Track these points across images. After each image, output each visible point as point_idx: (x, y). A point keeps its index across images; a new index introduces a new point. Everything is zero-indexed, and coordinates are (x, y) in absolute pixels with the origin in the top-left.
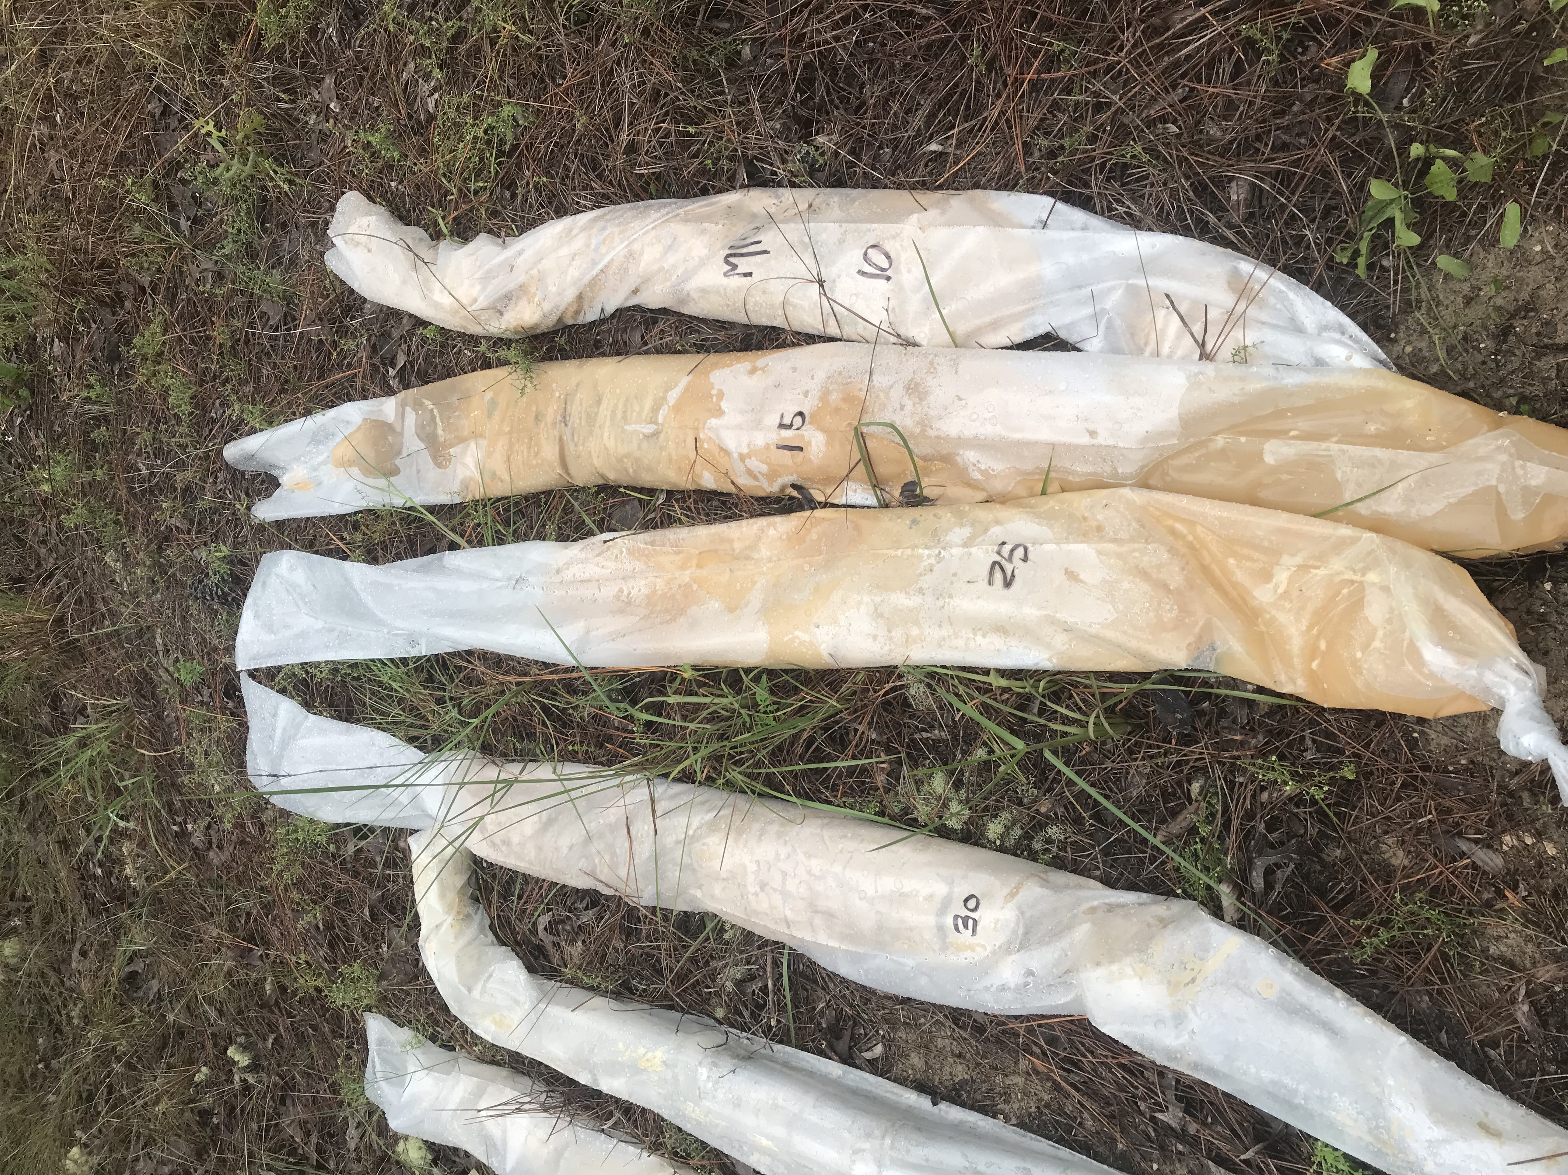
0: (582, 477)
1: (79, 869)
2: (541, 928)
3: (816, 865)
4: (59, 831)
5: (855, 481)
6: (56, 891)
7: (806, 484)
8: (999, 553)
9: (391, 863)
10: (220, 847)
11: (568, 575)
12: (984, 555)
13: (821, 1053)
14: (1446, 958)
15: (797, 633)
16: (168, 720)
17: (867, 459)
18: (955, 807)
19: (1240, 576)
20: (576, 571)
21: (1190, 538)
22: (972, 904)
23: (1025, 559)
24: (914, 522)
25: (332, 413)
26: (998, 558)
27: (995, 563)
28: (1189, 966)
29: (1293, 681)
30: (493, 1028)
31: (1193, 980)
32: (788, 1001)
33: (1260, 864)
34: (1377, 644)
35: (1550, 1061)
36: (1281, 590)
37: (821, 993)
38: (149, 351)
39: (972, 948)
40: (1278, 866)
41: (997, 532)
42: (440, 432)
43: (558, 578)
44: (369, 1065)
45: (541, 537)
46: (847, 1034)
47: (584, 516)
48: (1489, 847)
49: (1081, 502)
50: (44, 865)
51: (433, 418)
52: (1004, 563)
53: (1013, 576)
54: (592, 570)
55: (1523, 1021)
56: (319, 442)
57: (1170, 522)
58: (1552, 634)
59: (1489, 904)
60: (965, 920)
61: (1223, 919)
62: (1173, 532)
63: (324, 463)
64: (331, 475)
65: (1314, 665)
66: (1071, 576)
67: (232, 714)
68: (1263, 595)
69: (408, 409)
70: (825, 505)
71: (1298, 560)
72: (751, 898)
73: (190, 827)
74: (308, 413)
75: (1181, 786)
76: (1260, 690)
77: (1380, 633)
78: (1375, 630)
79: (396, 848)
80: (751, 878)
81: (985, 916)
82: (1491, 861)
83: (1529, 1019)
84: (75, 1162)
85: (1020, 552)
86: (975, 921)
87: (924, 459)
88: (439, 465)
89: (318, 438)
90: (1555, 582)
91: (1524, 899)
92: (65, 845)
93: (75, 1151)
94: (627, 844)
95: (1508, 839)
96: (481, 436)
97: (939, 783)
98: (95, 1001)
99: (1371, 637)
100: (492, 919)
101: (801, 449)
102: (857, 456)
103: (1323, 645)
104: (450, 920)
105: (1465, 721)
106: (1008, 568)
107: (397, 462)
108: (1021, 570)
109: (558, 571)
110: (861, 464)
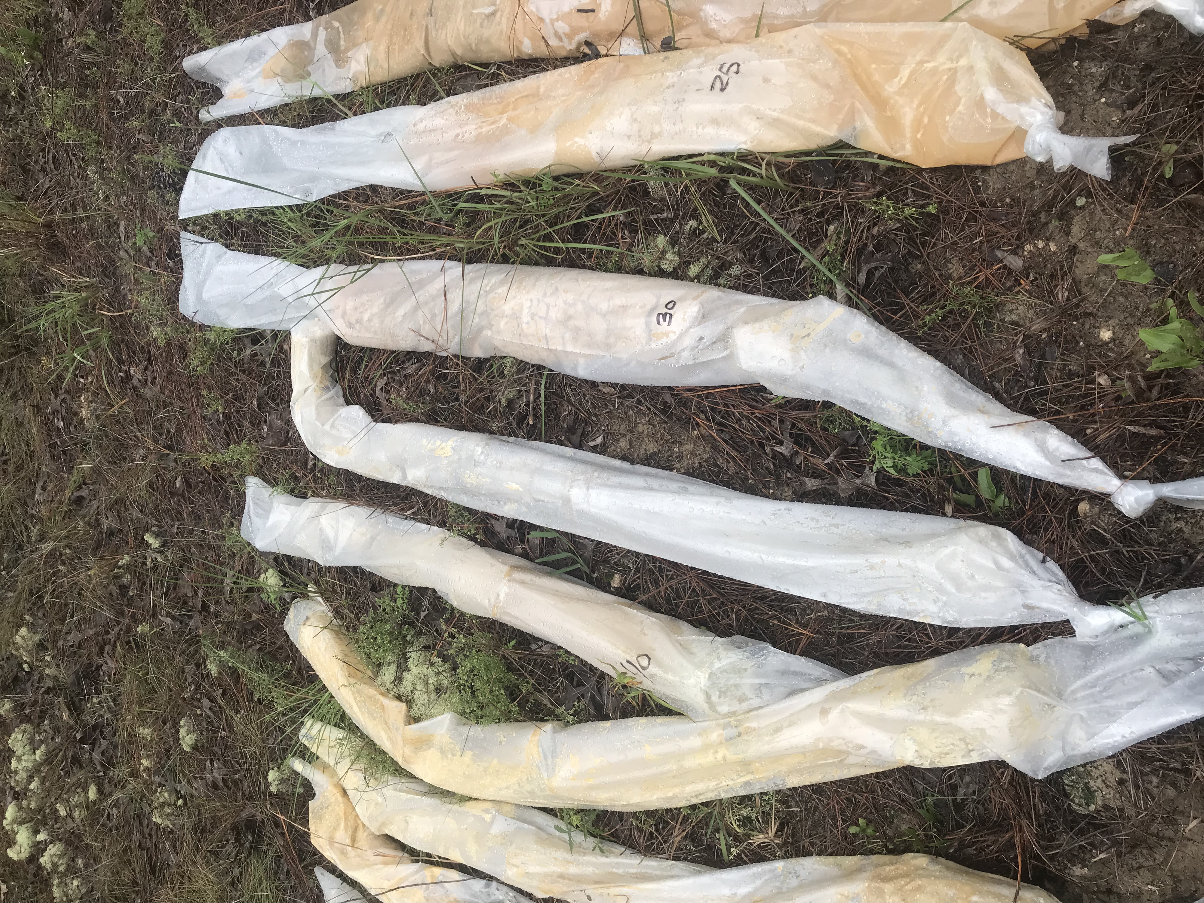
0: (439, 59)
1: (46, 424)
2: (378, 389)
3: (570, 297)
4: (35, 397)
5: (629, 36)
6: (28, 445)
7: (595, 42)
8: (720, 70)
9: (275, 363)
10: (153, 383)
11: (421, 126)
12: (710, 73)
13: (561, 443)
14: (977, 326)
15: (576, 139)
16: (123, 292)
17: (639, 16)
18: (669, 256)
19: (877, 77)
20: (427, 124)
21: (849, 56)
22: (670, 306)
23: (737, 72)
24: (666, 58)
25: (264, 35)
26: (719, 73)
27: (716, 77)
28: (807, 326)
29: (903, 147)
30: (336, 456)
31: (808, 335)
32: (543, 412)
33: (865, 269)
34: (960, 108)
35: (1031, 379)
36: (903, 82)
37: (565, 404)
38: (134, 12)
39: (667, 334)
40: (876, 268)
41: (720, 59)
42: (342, 42)
43: (415, 129)
44: (246, 510)
45: (406, 102)
46: (579, 432)
47: (438, 87)
48: (1016, 254)
49: (780, 37)
50: (21, 425)
51: (339, 33)
52: (723, 75)
53: (727, 83)
54: (439, 122)
55: (1018, 359)
56: (255, 60)
57: (837, 46)
58: (1074, 99)
59: (1010, 289)
60: (664, 315)
61: (836, 299)
62: (838, 52)
63: (256, 77)
64: (259, 85)
65: (919, 136)
66: (766, 80)
67: (172, 271)
68: (890, 89)
69: (321, 28)
70: (607, 55)
71: (918, 58)
72: (525, 326)
73: (132, 372)
74: (248, 35)
75: (822, 228)
76: (881, 157)
77: (963, 101)
78: (960, 99)
79: (281, 351)
80: (525, 311)
81: (678, 313)
82: (1016, 263)
83: (1023, 358)
84: (23, 637)
85: (735, 68)
86: (671, 315)
87: (678, 13)
88: (338, 66)
89: (253, 56)
90: (1081, 60)
91: (1032, 282)
92: (37, 408)
93: (24, 631)
94: (443, 305)
95: (1028, 247)
96: (371, 39)
97: (661, 241)
98: (49, 519)
99: (957, 104)
100: (344, 389)
101: (593, 11)
102: (631, 14)
103: (926, 120)
104: (314, 386)
105: (1012, 168)
106: (725, 78)
107: (309, 69)
108: (734, 80)
109: (415, 125)
110: (635, 21)
